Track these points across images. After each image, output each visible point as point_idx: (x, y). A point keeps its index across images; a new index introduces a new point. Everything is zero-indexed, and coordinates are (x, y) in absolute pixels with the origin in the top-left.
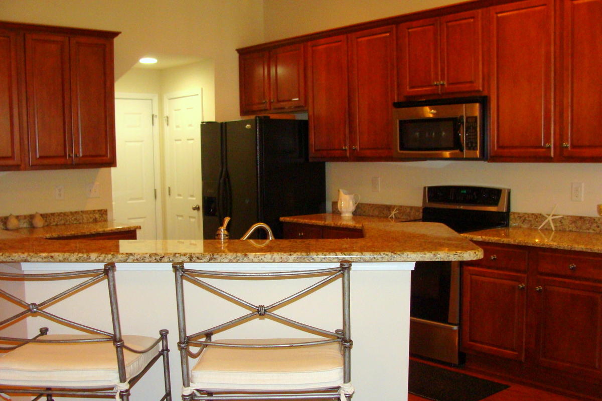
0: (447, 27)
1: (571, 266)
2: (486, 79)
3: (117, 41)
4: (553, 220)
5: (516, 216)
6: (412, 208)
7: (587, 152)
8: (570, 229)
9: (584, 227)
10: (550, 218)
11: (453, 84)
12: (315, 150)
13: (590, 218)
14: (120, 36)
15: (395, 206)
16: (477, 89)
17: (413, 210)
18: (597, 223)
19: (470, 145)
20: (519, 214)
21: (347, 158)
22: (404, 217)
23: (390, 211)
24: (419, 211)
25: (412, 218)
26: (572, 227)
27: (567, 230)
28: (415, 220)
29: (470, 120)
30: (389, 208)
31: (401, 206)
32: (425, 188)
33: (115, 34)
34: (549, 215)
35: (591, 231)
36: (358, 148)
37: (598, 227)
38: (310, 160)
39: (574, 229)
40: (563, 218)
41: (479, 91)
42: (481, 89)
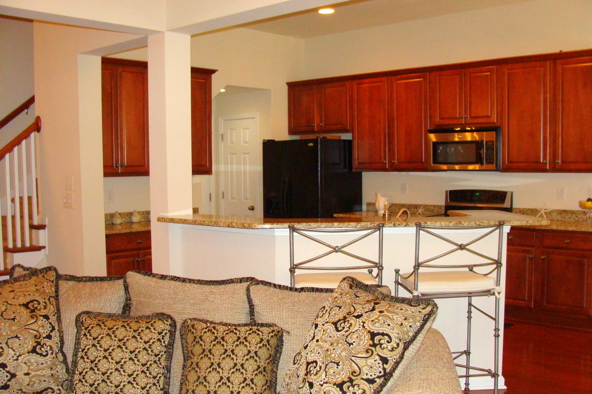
0: (470, 77)
1: (566, 241)
2: (500, 115)
3: (213, 76)
4: (545, 212)
5: (517, 211)
6: (435, 206)
7: (572, 166)
8: (557, 218)
9: (567, 217)
10: (543, 212)
11: (475, 117)
12: (359, 163)
13: (572, 211)
14: (217, 72)
15: (421, 205)
16: (492, 121)
17: (436, 208)
18: (576, 214)
19: (488, 160)
20: (519, 209)
21: (386, 168)
22: (429, 213)
23: (417, 208)
24: (441, 209)
25: (435, 214)
26: (559, 217)
27: (555, 219)
28: (438, 215)
29: (489, 143)
30: (416, 207)
31: (426, 205)
32: (447, 191)
33: (214, 71)
34: (542, 209)
35: (572, 220)
36: (396, 162)
37: (577, 217)
38: (354, 170)
39: (560, 219)
40: (551, 211)
41: (494, 123)
42: (496, 122)
